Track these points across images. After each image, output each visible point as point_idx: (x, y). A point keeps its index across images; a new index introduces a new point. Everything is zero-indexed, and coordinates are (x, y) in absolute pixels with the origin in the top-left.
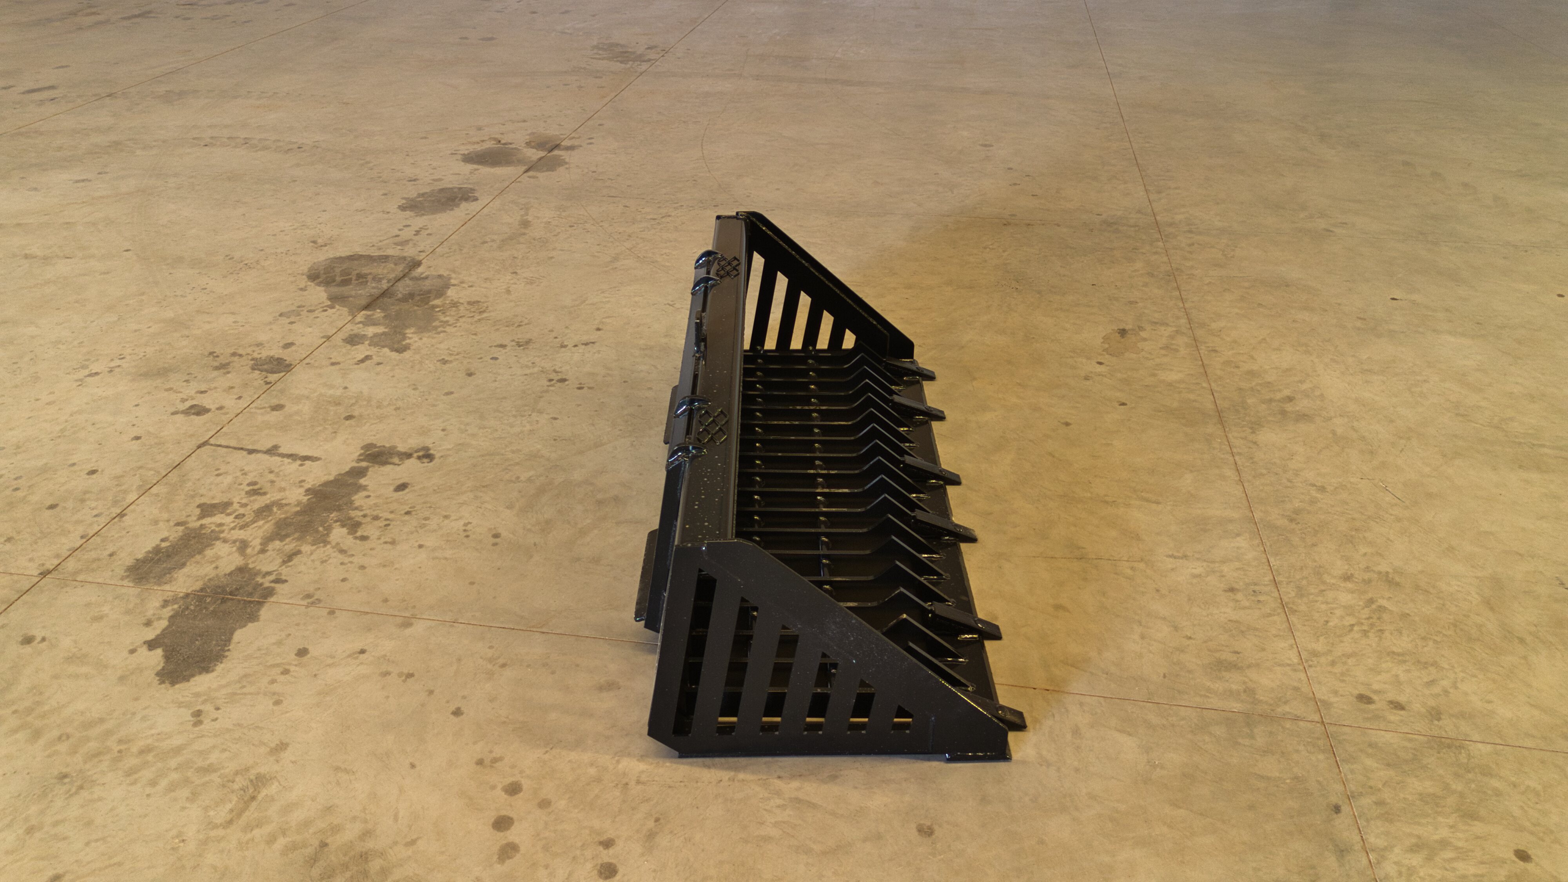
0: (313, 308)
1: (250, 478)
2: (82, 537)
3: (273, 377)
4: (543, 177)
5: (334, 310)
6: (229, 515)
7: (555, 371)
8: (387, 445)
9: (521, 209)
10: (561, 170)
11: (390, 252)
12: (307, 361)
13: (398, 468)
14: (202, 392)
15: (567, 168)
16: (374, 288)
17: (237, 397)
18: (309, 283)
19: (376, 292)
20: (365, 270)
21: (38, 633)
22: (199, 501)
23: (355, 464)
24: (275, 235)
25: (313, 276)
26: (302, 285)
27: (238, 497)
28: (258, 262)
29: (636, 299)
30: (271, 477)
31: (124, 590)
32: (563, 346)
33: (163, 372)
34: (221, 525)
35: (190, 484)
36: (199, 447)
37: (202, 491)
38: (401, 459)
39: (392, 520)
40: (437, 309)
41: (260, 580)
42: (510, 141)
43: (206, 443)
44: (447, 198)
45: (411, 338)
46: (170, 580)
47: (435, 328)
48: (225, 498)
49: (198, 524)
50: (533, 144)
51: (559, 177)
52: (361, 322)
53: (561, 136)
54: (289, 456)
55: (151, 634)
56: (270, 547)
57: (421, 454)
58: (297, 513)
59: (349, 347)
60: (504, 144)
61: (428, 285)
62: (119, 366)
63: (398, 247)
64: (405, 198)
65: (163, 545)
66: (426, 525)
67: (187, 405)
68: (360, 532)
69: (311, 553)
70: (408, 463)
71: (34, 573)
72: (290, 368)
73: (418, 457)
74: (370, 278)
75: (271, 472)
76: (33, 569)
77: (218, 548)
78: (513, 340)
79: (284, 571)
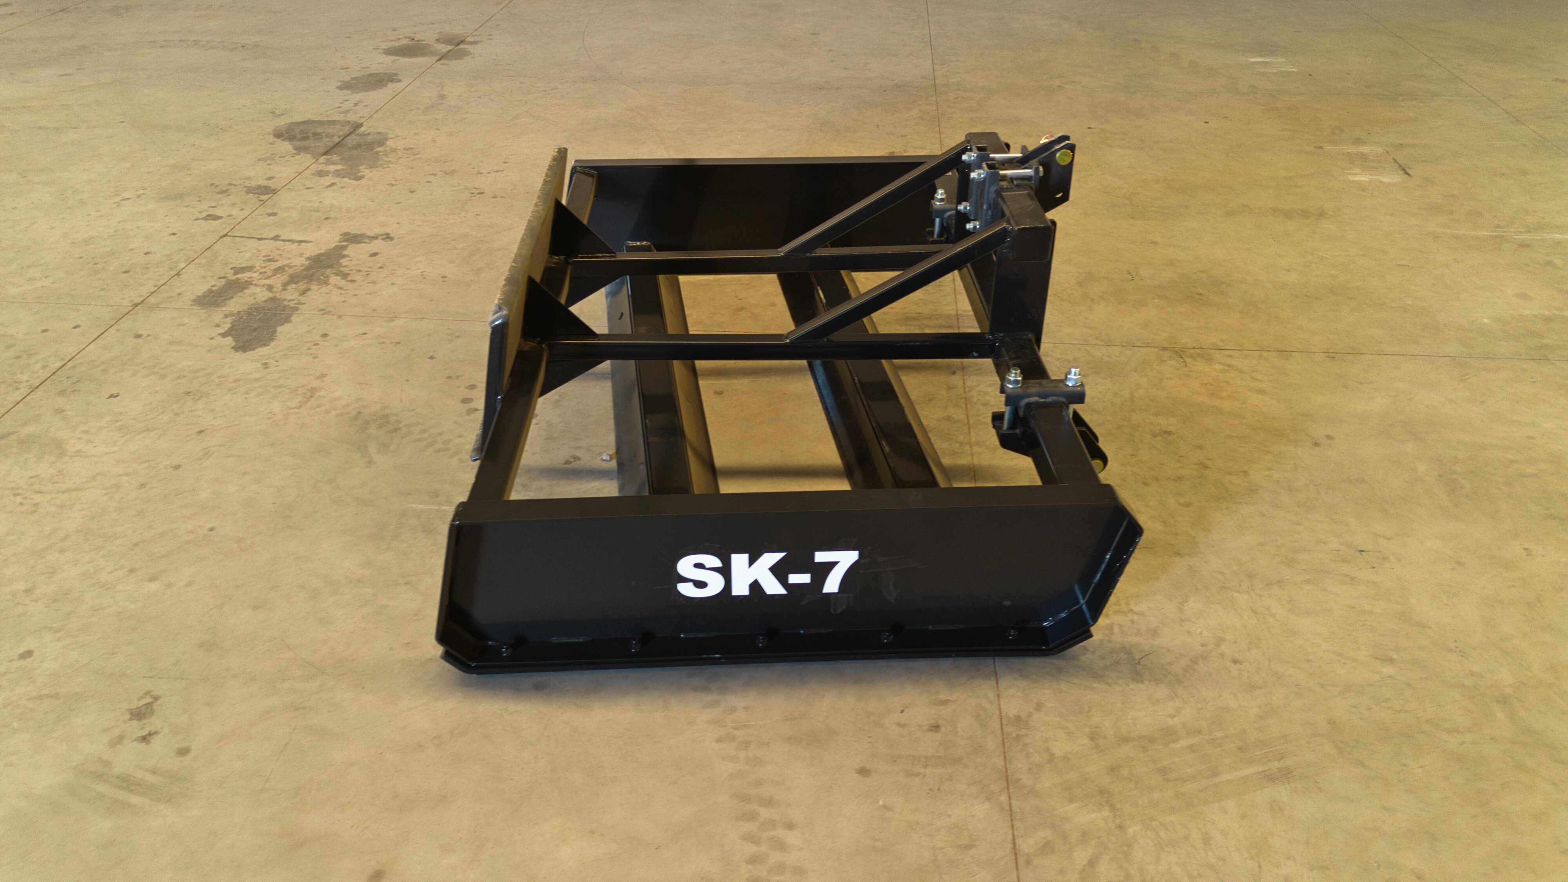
0: (284, 155)
1: (264, 253)
2: (155, 286)
3: (264, 197)
4: (453, 65)
5: (300, 156)
6: (255, 272)
7: (475, 188)
8: (359, 233)
9: (438, 87)
10: (468, 58)
11: (336, 118)
12: (288, 187)
13: (369, 245)
14: (212, 207)
15: (472, 57)
16: (328, 141)
17: (240, 209)
18: (276, 140)
19: (331, 144)
20: (319, 130)
21: (145, 333)
22: (231, 266)
23: (338, 244)
24: (239, 109)
25: (278, 135)
26: (271, 141)
27: (258, 264)
28: (231, 127)
30: (279, 252)
31: (195, 311)
32: (480, 173)
33: (180, 196)
34: (252, 277)
35: (221, 258)
36: (221, 237)
37: (231, 261)
38: (371, 240)
39: (371, 271)
40: (381, 154)
41: (286, 303)
42: (422, 39)
43: (225, 235)
44: (377, 81)
45: (364, 170)
46: (225, 305)
47: (381, 165)
48: (249, 264)
49: (235, 277)
50: (442, 41)
51: (466, 64)
52: (322, 163)
53: (466, 35)
54: (289, 241)
55: (221, 330)
56: (289, 287)
57: (384, 237)
58: (303, 270)
59: (317, 178)
60: (417, 41)
61: (369, 138)
62: (144, 194)
63: (342, 115)
64: (341, 82)
65: (214, 289)
66: (394, 273)
67: (204, 215)
68: (349, 278)
69: (318, 290)
70: (375, 242)
71: (127, 305)
72: (275, 192)
73: (383, 239)
74: (324, 135)
75: (278, 249)
76: (126, 303)
77: (253, 289)
78: (441, 171)
79: (302, 299)
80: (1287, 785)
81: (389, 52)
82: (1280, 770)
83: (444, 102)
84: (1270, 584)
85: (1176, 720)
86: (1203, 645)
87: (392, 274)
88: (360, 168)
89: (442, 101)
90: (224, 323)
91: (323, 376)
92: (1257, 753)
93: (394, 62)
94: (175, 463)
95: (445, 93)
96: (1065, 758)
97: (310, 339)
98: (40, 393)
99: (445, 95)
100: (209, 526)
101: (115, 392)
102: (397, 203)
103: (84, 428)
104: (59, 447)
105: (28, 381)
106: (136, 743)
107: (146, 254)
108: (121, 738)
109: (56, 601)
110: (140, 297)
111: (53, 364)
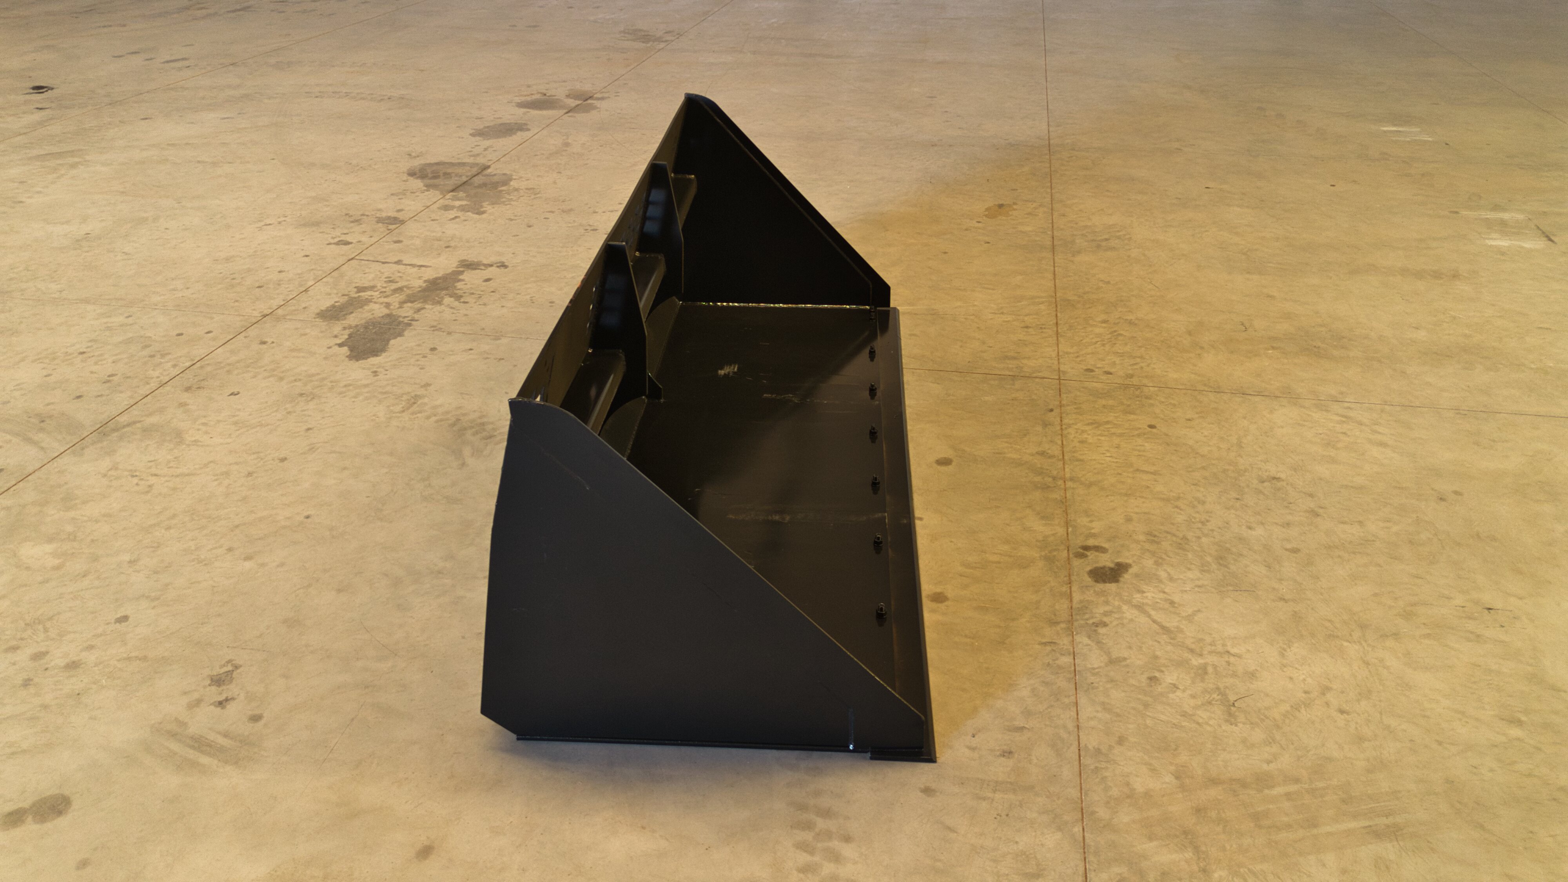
0: (415, 191)
1: (386, 275)
2: (284, 300)
3: (392, 227)
4: (580, 117)
5: (429, 192)
6: (376, 291)
7: (590, 225)
8: (476, 260)
9: (564, 136)
10: (594, 112)
11: (467, 160)
12: (415, 218)
13: (484, 272)
14: (345, 234)
15: (599, 111)
16: (456, 180)
17: (369, 236)
18: (409, 178)
19: (459, 183)
20: (449, 171)
21: (269, 340)
22: (354, 285)
23: (454, 269)
24: (379, 151)
25: (412, 174)
26: (405, 178)
27: (379, 284)
28: (370, 166)
30: (400, 275)
31: (316, 323)
32: (595, 212)
33: (317, 224)
34: (372, 296)
35: (347, 277)
36: (348, 261)
37: (355, 281)
38: (485, 267)
39: (483, 295)
40: (504, 192)
41: (401, 319)
42: (553, 94)
43: (352, 259)
44: (507, 130)
45: (487, 207)
46: (345, 319)
47: (503, 202)
48: (371, 284)
49: (357, 295)
50: (571, 96)
51: (592, 117)
52: (449, 199)
53: (594, 91)
54: (410, 265)
55: (339, 341)
56: (405, 305)
57: (498, 265)
58: (420, 291)
59: (443, 212)
60: (548, 96)
61: (496, 179)
62: (285, 221)
63: (472, 158)
64: (474, 129)
65: (337, 304)
66: (505, 297)
67: (336, 240)
68: (462, 300)
69: (432, 309)
70: (490, 269)
71: (257, 315)
72: (402, 222)
73: (498, 267)
74: (453, 175)
75: (399, 272)
76: (256, 314)
77: (372, 306)
78: (559, 209)
79: (416, 316)
80: (1396, 843)
81: (521, 105)
82: (1388, 826)
83: (568, 149)
84: (1384, 636)
85: (1272, 766)
86: (1306, 692)
87: (502, 298)
89: (565, 149)
90: (342, 335)
91: (427, 385)
92: (1363, 807)
93: (524, 114)
94: (282, 456)
95: (570, 141)
96: (1148, 795)
97: (419, 352)
98: (167, 388)
99: (569, 143)
100: (306, 514)
101: (236, 391)
102: (514, 236)
103: (204, 420)
104: (178, 436)
105: (158, 377)
106: (212, 707)
107: (280, 272)
108: (199, 702)
109: (156, 572)
110: (270, 308)
111: (183, 363)
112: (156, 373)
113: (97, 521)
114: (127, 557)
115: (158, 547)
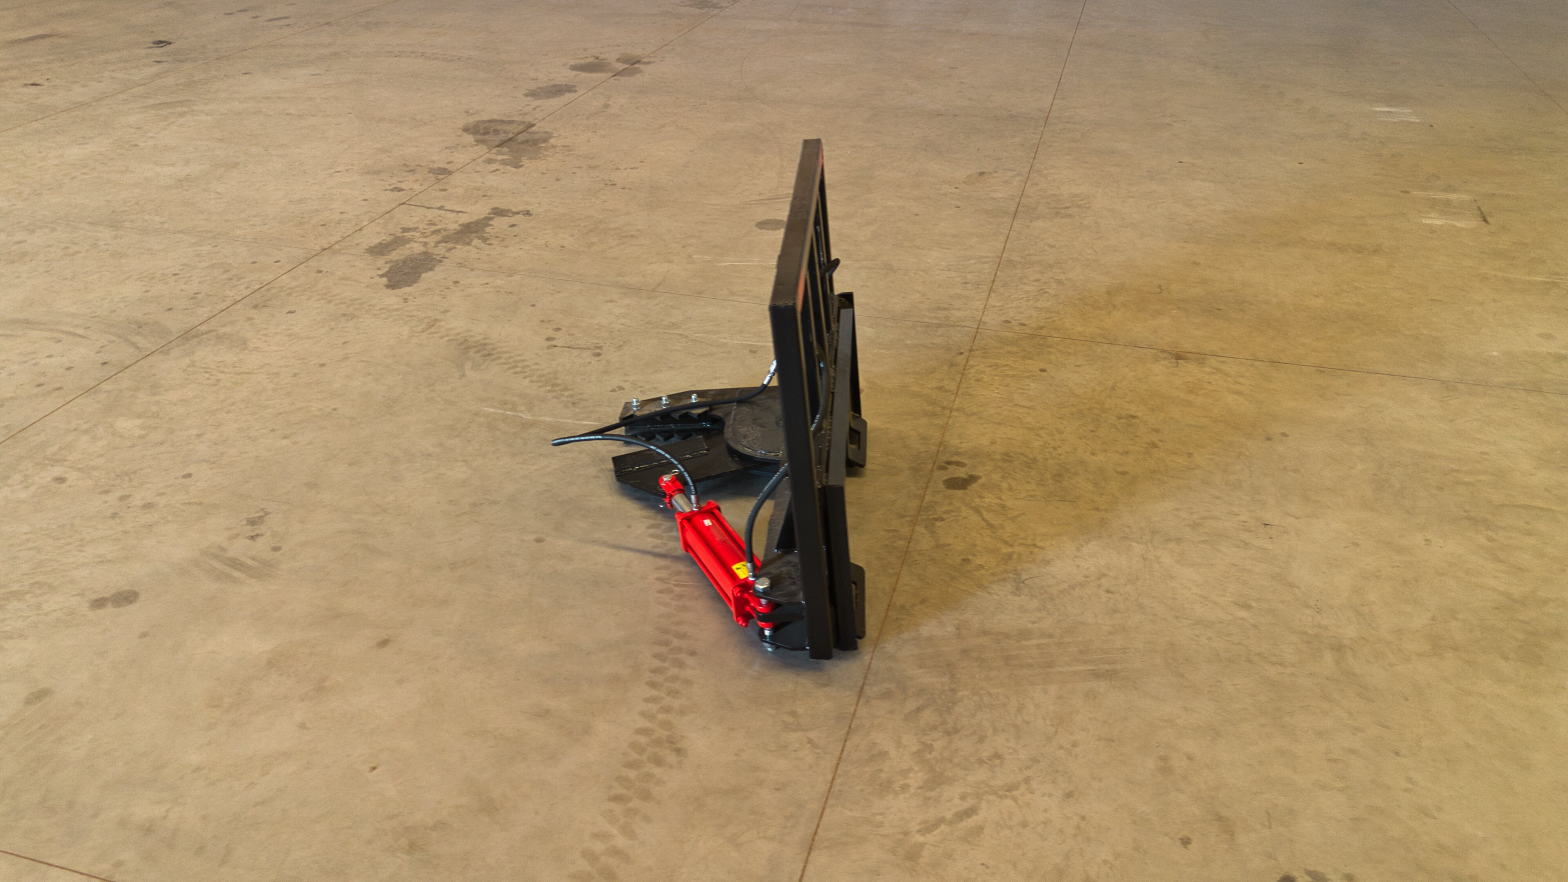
0: (466, 145)
1: (429, 218)
2: (341, 237)
3: (441, 177)
4: (624, 80)
5: (478, 147)
6: (417, 232)
7: (610, 181)
8: (506, 208)
9: (606, 97)
10: (638, 76)
11: (516, 118)
12: (461, 170)
13: (511, 218)
14: (400, 182)
15: (642, 75)
16: (503, 137)
17: (421, 184)
18: (462, 134)
19: (506, 139)
20: (499, 128)
21: (325, 270)
22: (401, 226)
23: (487, 216)
25: (466, 130)
26: (459, 134)
27: (421, 226)
29: (670, 148)
30: (440, 218)
31: (365, 257)
32: (617, 169)
33: (378, 172)
34: (414, 236)
35: (395, 220)
36: (400, 205)
37: (403, 222)
38: (513, 215)
39: (506, 238)
40: (542, 149)
41: (435, 257)
42: (605, 61)
43: (402, 204)
44: (557, 90)
45: (525, 161)
46: (388, 255)
47: (540, 158)
48: (415, 226)
49: (401, 235)
50: (620, 62)
51: (637, 79)
52: (494, 153)
53: (643, 56)
54: (449, 210)
55: (380, 273)
56: (440, 245)
58: (455, 233)
59: (486, 164)
60: (600, 60)
61: (537, 136)
62: (352, 169)
63: (521, 116)
64: (528, 90)
65: (384, 242)
66: (524, 241)
67: (392, 187)
68: (488, 242)
69: (461, 249)
70: (517, 216)
71: (318, 249)
72: (450, 173)
73: (523, 214)
74: (501, 132)
75: (440, 216)
76: (317, 247)
77: (412, 244)
78: (587, 165)
79: (447, 254)
80: (1108, 682)
81: (574, 68)
82: (1108, 671)
83: (607, 110)
84: (1168, 540)
85: (1035, 626)
87: (522, 241)
88: (523, 158)
89: (605, 110)
90: (384, 267)
91: (445, 311)
92: (1094, 657)
93: (576, 76)
94: (321, 362)
95: (610, 103)
97: (444, 284)
98: (239, 305)
99: (609, 105)
100: (333, 407)
101: (292, 310)
102: (543, 188)
103: (264, 332)
104: (243, 344)
105: (233, 296)
106: (246, 540)
107: (341, 213)
108: (237, 536)
109: (216, 444)
110: (329, 243)
111: (254, 286)
112: (232, 294)
113: (175, 404)
114: (195, 432)
115: (219, 426)
